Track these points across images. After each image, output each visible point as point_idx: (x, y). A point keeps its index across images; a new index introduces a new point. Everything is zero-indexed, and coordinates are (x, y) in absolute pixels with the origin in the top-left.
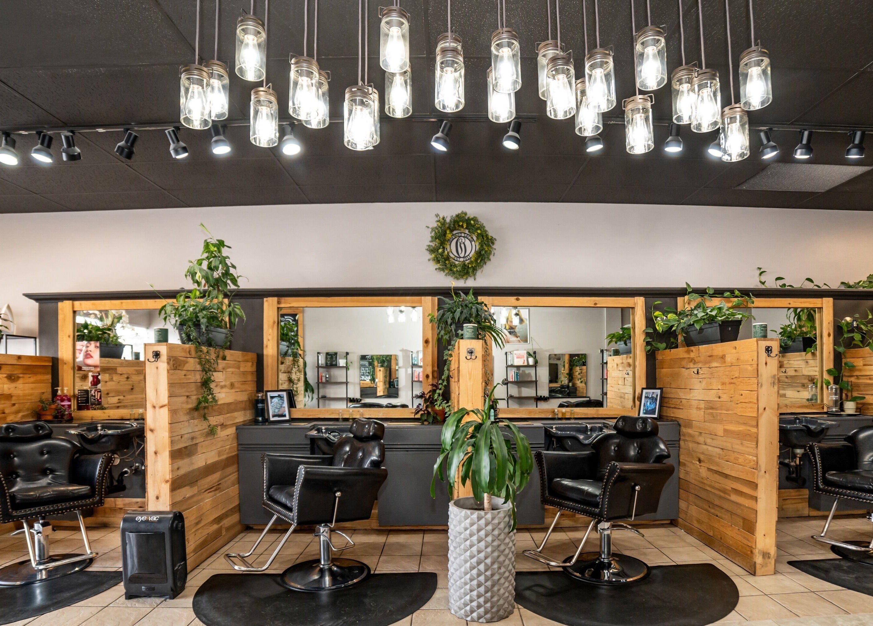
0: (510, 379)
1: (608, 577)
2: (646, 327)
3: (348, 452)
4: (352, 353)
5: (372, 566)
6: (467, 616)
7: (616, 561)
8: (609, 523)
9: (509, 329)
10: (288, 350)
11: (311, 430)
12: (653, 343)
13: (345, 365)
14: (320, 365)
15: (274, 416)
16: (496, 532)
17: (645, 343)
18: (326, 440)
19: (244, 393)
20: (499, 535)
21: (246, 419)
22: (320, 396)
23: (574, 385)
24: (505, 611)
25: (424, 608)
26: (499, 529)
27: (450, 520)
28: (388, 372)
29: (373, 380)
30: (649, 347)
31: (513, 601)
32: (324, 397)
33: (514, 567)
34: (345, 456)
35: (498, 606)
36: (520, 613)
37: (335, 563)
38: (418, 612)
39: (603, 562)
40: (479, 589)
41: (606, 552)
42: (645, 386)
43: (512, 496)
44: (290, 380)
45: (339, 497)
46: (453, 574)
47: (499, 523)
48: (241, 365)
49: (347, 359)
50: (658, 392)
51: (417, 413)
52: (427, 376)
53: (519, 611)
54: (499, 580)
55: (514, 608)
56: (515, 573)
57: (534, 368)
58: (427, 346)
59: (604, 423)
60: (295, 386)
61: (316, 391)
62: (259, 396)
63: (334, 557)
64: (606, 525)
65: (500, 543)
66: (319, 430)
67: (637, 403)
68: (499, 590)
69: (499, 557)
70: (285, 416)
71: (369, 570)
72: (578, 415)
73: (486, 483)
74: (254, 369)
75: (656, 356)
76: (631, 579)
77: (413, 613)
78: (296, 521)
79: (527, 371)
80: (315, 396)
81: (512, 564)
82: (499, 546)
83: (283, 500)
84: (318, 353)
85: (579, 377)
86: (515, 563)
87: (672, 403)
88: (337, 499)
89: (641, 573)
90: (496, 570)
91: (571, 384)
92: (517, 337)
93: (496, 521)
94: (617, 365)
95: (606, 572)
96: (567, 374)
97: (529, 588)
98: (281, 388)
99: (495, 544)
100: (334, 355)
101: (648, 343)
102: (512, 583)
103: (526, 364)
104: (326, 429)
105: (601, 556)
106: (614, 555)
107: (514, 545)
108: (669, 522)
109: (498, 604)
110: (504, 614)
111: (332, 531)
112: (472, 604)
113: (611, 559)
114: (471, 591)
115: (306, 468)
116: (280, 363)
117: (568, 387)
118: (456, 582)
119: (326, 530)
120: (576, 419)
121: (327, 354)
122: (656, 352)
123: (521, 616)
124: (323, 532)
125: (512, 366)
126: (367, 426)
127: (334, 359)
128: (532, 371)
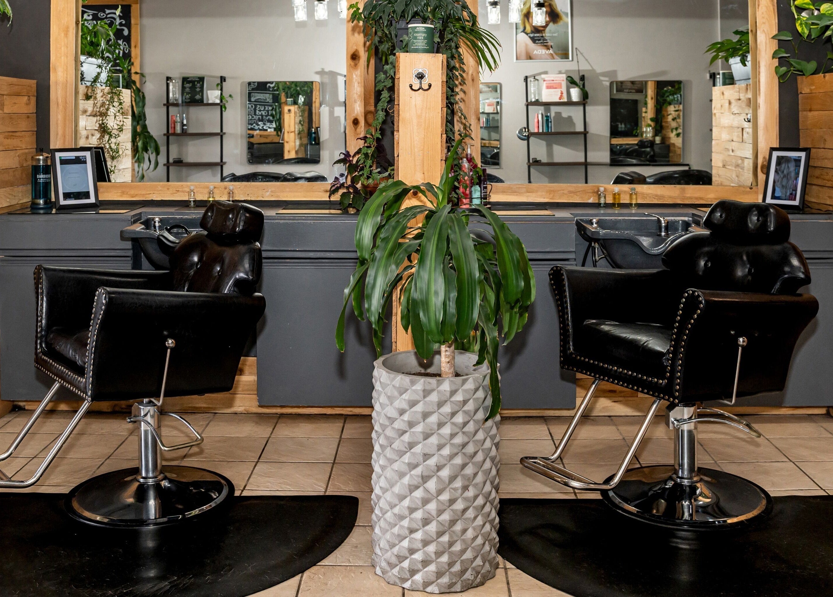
0: (533, 129)
1: (691, 515)
2: (779, 31)
3: (197, 264)
4: (232, 78)
5: (238, 482)
6: (405, 580)
7: (706, 482)
8: (692, 409)
9: (532, 32)
10: (99, 74)
11: (135, 222)
12: (792, 61)
13: (218, 101)
14: (171, 101)
15: (67, 196)
16: (459, 419)
17: (776, 62)
18: (159, 242)
19: (12, 153)
20: (465, 424)
21: (14, 202)
22: (171, 161)
23: (664, 140)
24: (478, 573)
25: (325, 562)
26: (465, 412)
27: (374, 394)
28: (306, 114)
29: (279, 129)
30: (784, 69)
31: (493, 553)
32: (179, 162)
33: (497, 488)
34: (192, 272)
35: (462, 562)
36: (507, 578)
37: (168, 475)
38: (314, 569)
39: (681, 486)
40: (427, 528)
41: (686, 466)
42: (776, 145)
43: (491, 351)
44: (104, 130)
45: (172, 349)
46: (379, 498)
47: (465, 402)
48: (6, 103)
49: (221, 90)
50: (803, 155)
51: (332, 192)
52: (356, 122)
53: (506, 574)
54: (465, 510)
55: (497, 566)
56: (497, 500)
57: (581, 108)
58: (356, 65)
59: (693, 215)
60: (113, 140)
61: (163, 149)
62: (39, 160)
63: (165, 463)
64: (687, 412)
65: (466, 439)
66: (148, 224)
67: (762, 177)
68: (464, 531)
69: (464, 466)
70: (87, 195)
71: (231, 487)
72: (644, 198)
73: (436, 322)
74: (32, 108)
75: (799, 86)
76: (735, 520)
77: (302, 572)
78: (89, 393)
79: (566, 112)
80: (162, 159)
81: (492, 483)
82: (464, 445)
83: (71, 353)
84: (168, 79)
85: (674, 124)
86: (497, 480)
87: (827, 177)
88: (169, 350)
89: (755, 509)
90: (460, 491)
91: (658, 139)
92: (548, 48)
93: (459, 397)
94: (730, 103)
95: (686, 503)
96: (652, 120)
97: (531, 531)
98: (82, 143)
99: (458, 440)
100: (198, 82)
101: (782, 61)
102: (490, 518)
103: (565, 100)
104: (161, 221)
105: (676, 472)
106: (702, 471)
107: (497, 445)
108: (823, 411)
109: (464, 557)
110: (476, 578)
111: (162, 412)
112: (413, 556)
113: (695, 479)
114: (412, 531)
115: (109, 293)
116: (81, 96)
117: (652, 143)
118: (384, 514)
119: (152, 412)
120: (640, 206)
121: (185, 80)
122: (799, 78)
123: (508, 583)
124: (146, 415)
125: (537, 103)
126: (230, 216)
127: (198, 90)
128: (576, 113)
